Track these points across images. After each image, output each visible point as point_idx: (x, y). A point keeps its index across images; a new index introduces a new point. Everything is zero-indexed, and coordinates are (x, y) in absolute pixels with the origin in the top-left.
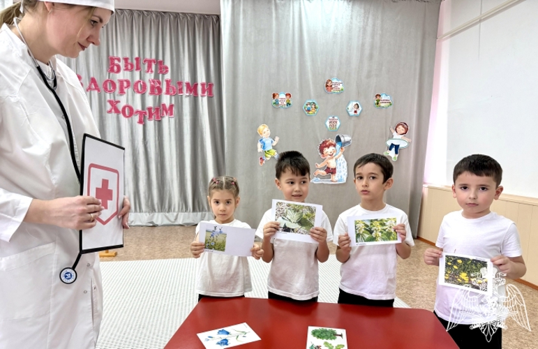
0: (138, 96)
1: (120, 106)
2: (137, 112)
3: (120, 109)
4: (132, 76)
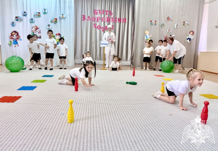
0: (103, 23)
1: (97, 26)
2: (102, 27)
3: (97, 27)
4: (101, 16)
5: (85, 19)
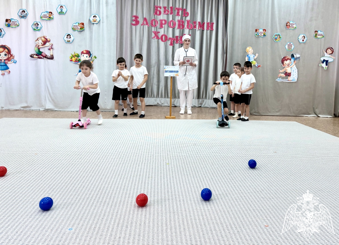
0: (171, 30)
1: (160, 35)
2: (170, 38)
4: (168, 18)
5: (137, 23)
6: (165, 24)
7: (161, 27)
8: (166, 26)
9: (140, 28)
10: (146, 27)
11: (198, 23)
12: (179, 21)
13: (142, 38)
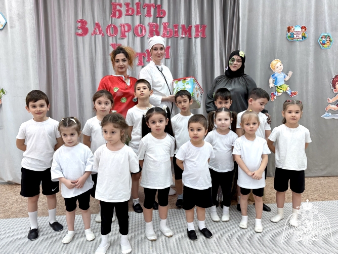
0: (138, 39)
4: (133, 21)
5: (85, 31)
6: (129, 31)
7: (123, 36)
8: (131, 33)
9: (91, 39)
10: (100, 37)
11: (180, 26)
12: (150, 25)
13: (94, 55)
